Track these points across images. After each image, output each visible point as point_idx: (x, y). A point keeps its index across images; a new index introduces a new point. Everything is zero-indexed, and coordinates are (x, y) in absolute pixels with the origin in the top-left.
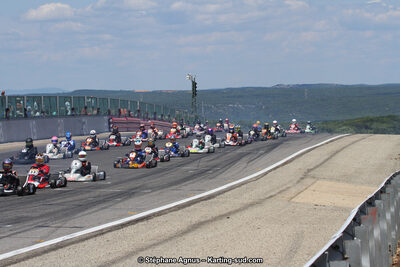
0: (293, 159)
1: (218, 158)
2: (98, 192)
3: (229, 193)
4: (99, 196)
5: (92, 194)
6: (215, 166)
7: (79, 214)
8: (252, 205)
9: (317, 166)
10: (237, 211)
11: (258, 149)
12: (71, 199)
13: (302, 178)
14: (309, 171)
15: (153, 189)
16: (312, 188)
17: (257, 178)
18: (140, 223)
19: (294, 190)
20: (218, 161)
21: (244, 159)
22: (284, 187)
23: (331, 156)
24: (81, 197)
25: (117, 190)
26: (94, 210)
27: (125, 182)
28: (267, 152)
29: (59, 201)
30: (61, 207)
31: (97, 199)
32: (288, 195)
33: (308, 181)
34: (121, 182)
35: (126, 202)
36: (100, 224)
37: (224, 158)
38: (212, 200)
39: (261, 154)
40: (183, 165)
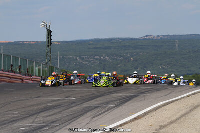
0: (145, 114)
1: (60, 112)
6: (53, 122)
9: (171, 122)
11: (108, 103)
14: (162, 127)
20: (58, 116)
21: (90, 113)
28: (117, 106)
37: (66, 113)
39: (110, 108)
40: (16, 121)
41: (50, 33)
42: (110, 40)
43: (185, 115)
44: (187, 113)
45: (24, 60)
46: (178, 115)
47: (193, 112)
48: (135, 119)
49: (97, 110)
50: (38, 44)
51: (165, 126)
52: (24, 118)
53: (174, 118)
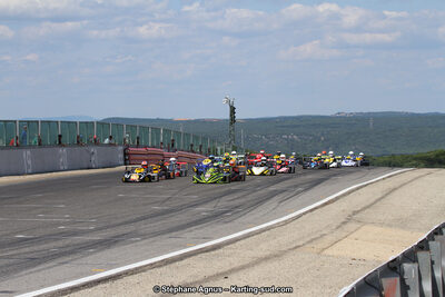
0: (337, 198)
1: (244, 196)
2: (68, 241)
3: (242, 242)
4: (68, 246)
5: (60, 243)
6: (237, 207)
7: (24, 272)
8: (267, 259)
9: (365, 208)
10: (243, 268)
11: (296, 186)
12: (27, 250)
13: (344, 223)
14: (355, 213)
15: (144, 236)
16: (355, 235)
17: (286, 222)
18: (101, 286)
19: (329, 239)
20: (243, 200)
21: (276, 198)
22: (317, 236)
23: (387, 195)
24: (42, 247)
25: (96, 237)
26: (48, 265)
27: (114, 226)
28: (306, 190)
29: (10, 253)
30: (6, 261)
31: (63, 250)
32: (319, 245)
33: (351, 226)
34: (108, 227)
35: (99, 254)
36: (43, 287)
37: (250, 197)
38: (217, 252)
39: (299, 193)
40: (196, 205)
41: (233, 110)
42: (298, 118)
43: (379, 199)
44: (382, 198)
45: (205, 139)
46: (372, 200)
47: (388, 197)
48: (326, 204)
49: (285, 194)
50: (219, 122)
51: (358, 212)
52: (206, 202)
53: (368, 204)
